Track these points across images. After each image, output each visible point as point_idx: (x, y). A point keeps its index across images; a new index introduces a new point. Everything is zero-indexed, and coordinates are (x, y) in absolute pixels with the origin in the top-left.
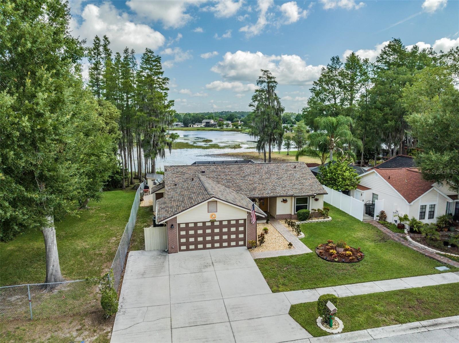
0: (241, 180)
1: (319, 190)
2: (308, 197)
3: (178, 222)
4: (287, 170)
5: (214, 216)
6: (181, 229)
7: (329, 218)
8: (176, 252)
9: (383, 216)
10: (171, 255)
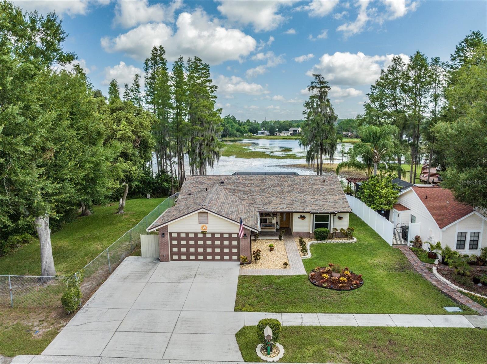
0: (259, 192)
1: (343, 207)
2: (329, 215)
3: (169, 231)
4: (314, 184)
5: (205, 227)
6: (172, 239)
7: (353, 239)
8: (168, 261)
9: (418, 241)
10: (161, 263)
